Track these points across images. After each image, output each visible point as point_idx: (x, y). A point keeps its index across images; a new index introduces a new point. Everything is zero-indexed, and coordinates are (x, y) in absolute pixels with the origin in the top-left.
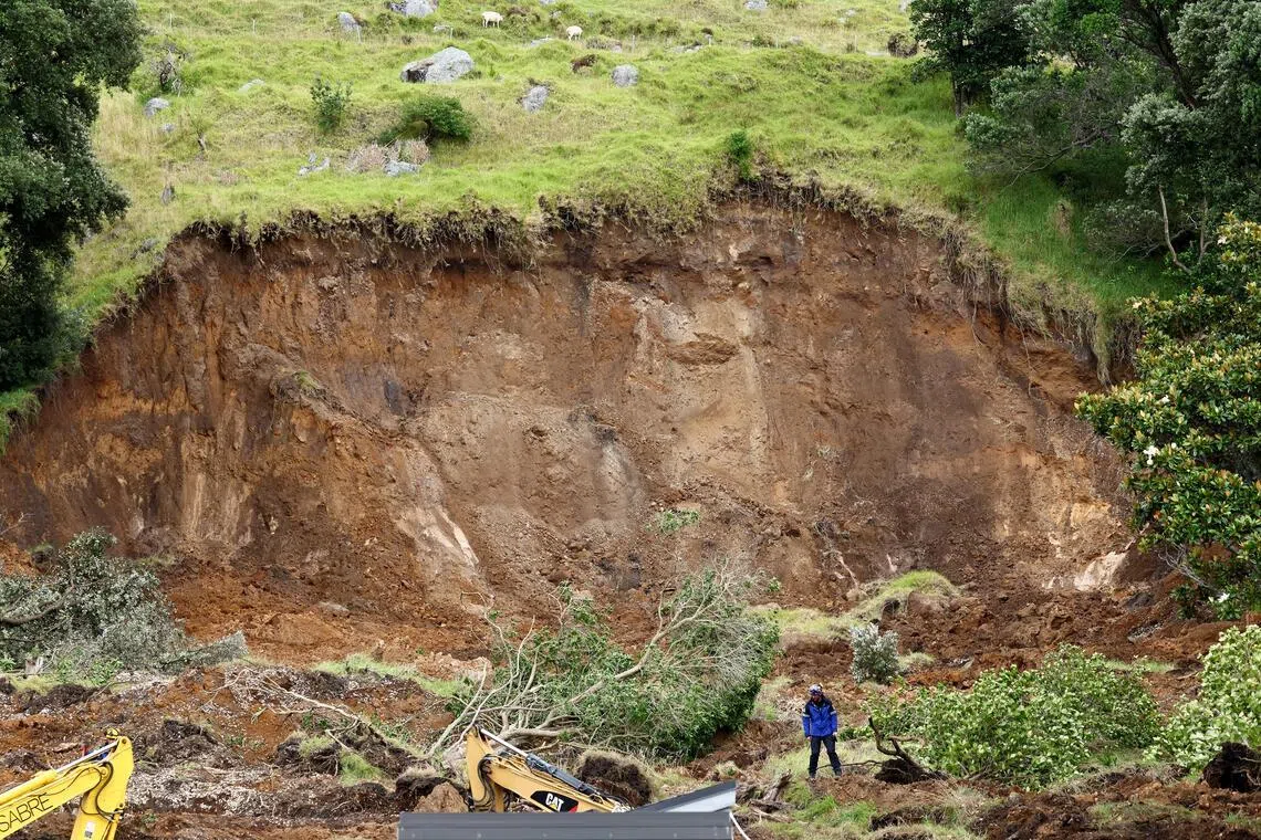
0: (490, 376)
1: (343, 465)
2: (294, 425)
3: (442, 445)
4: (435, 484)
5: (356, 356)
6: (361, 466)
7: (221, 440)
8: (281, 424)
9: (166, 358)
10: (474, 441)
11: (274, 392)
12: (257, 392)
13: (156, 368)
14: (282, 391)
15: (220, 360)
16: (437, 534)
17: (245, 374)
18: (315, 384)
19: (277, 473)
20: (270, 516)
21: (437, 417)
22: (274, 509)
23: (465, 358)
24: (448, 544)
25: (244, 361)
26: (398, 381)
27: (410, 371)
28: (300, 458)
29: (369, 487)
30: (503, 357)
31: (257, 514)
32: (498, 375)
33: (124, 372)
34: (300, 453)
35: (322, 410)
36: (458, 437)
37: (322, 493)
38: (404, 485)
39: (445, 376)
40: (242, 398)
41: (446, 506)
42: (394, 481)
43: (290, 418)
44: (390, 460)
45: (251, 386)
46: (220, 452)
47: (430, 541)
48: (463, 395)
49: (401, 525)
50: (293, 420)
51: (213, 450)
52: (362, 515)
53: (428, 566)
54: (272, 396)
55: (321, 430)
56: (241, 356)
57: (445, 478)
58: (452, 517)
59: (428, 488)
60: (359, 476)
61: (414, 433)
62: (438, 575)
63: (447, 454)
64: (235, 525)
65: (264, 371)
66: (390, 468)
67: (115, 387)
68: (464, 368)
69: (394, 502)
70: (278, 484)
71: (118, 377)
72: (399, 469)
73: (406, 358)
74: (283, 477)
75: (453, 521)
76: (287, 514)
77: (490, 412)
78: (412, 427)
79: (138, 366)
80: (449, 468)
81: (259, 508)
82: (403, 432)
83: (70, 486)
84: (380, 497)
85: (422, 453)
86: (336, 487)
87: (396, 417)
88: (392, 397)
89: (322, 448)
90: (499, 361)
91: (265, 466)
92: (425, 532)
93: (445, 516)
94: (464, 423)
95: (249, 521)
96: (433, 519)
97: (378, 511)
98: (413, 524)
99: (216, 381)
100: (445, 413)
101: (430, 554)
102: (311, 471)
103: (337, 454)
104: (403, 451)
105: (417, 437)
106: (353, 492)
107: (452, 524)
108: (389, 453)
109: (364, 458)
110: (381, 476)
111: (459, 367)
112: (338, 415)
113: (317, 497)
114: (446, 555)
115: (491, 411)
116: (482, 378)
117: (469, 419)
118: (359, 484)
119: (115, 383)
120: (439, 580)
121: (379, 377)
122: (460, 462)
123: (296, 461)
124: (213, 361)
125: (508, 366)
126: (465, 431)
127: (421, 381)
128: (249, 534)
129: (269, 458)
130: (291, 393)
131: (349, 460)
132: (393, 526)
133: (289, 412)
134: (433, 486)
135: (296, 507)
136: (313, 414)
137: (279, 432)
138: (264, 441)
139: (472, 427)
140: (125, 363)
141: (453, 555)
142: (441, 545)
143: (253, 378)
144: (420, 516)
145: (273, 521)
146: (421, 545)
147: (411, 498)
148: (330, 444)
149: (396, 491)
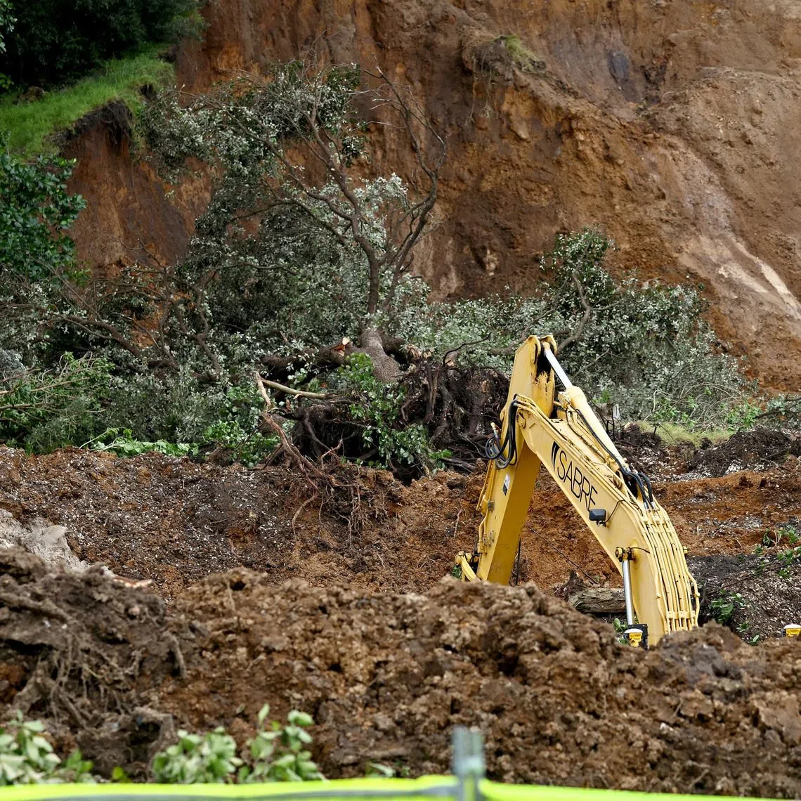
0: (764, 46)
1: (588, 174)
2: (508, 115)
3: (718, 144)
4: (719, 203)
5: (564, 14)
6: (615, 174)
7: (391, 136)
8: (488, 113)
9: (300, 14)
10: (762, 139)
11: (472, 67)
12: (438, 66)
13: (287, 30)
14: (486, 64)
15: (374, 20)
16: (739, 274)
17: (414, 39)
18: (529, 53)
19: (486, 186)
20: (484, 248)
21: (701, 104)
22: (489, 238)
23: (720, 17)
24: (760, 289)
25: (412, 20)
26: (626, 52)
27: (644, 38)
28: (520, 163)
29: (630, 206)
30: (779, 16)
31: (461, 245)
32: (775, 42)
33: (246, 35)
34: (522, 155)
35: (546, 91)
36: (738, 134)
37: (561, 215)
38: (678, 203)
39: (695, 44)
40: (415, 75)
41: (742, 234)
42: (663, 197)
43: (500, 105)
44: (653, 165)
45: (428, 56)
46: (391, 155)
47: (731, 284)
48: (730, 72)
49: (685, 261)
50: (505, 107)
51: (379, 154)
52: (626, 246)
53: (739, 319)
54: (468, 73)
55: (551, 122)
56: (406, 13)
57: (731, 192)
58: (753, 248)
59: (711, 207)
60: (614, 189)
61: (673, 126)
62: (757, 334)
63: (729, 158)
64: (430, 263)
65: (446, 35)
66: (656, 177)
67: (235, 58)
68: (721, 32)
69: (666, 228)
70: (492, 202)
71: (238, 40)
72: (668, 178)
73: (636, 17)
74: (497, 193)
75: (757, 254)
76: (511, 246)
77: (776, 96)
78: (669, 118)
79: (263, 26)
80: (736, 179)
81: (463, 237)
82: (655, 125)
83: (193, 204)
84: (647, 221)
85: (692, 156)
86: (581, 205)
87: (632, 105)
88: (620, 74)
89: (553, 149)
90: (772, 21)
91: (466, 175)
92: (722, 271)
93: (741, 247)
94: (742, 112)
95: (449, 257)
96: (727, 253)
97: (647, 240)
98: (701, 259)
99: (369, 48)
100: (711, 98)
101: (739, 302)
102: (540, 182)
103: (579, 157)
104: (667, 153)
105: (678, 133)
106: (608, 214)
107: (757, 260)
108: (649, 156)
109: (621, 162)
110: (646, 190)
111: (714, 31)
112: (571, 99)
113: (554, 220)
114: (761, 304)
115: (777, 94)
116: (750, 47)
117: (748, 107)
118: (615, 200)
119: (234, 52)
120: (761, 340)
121: (598, 46)
122: (748, 170)
123: (515, 167)
124: (364, 21)
125: (789, 29)
126: (748, 126)
127: (661, 52)
128: (453, 275)
129: (472, 164)
130: (498, 65)
131: (598, 166)
132: (674, 262)
133: (497, 95)
134: (717, 205)
135: (522, 235)
136: (535, 99)
137: (486, 124)
138: (462, 140)
139: (756, 118)
140: (246, 22)
141: (772, 304)
142: (750, 290)
143: (429, 46)
144: (706, 246)
145: (489, 256)
146: (722, 291)
147: (690, 223)
148: (568, 141)
149: (668, 211)
